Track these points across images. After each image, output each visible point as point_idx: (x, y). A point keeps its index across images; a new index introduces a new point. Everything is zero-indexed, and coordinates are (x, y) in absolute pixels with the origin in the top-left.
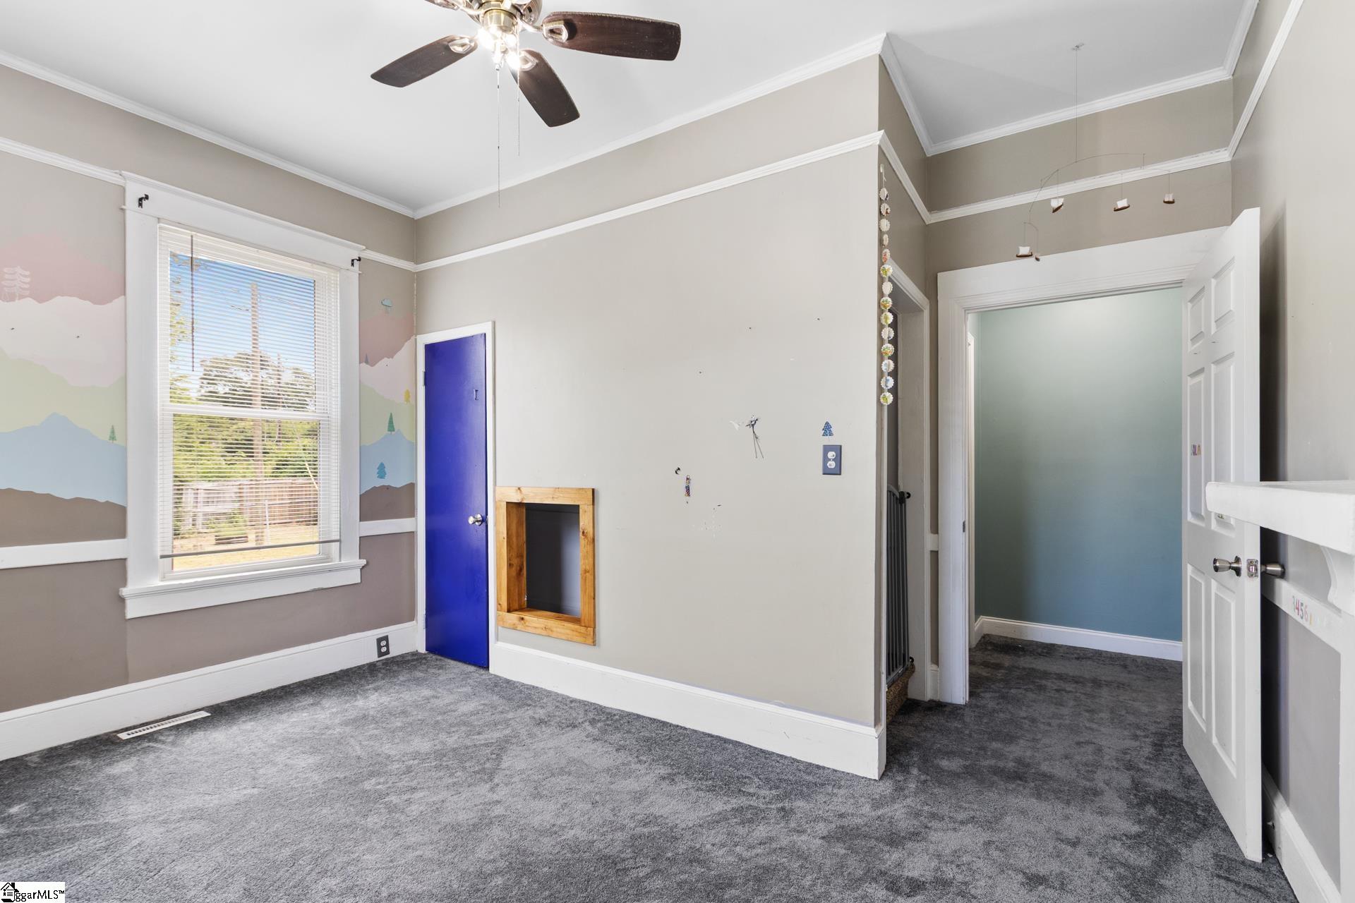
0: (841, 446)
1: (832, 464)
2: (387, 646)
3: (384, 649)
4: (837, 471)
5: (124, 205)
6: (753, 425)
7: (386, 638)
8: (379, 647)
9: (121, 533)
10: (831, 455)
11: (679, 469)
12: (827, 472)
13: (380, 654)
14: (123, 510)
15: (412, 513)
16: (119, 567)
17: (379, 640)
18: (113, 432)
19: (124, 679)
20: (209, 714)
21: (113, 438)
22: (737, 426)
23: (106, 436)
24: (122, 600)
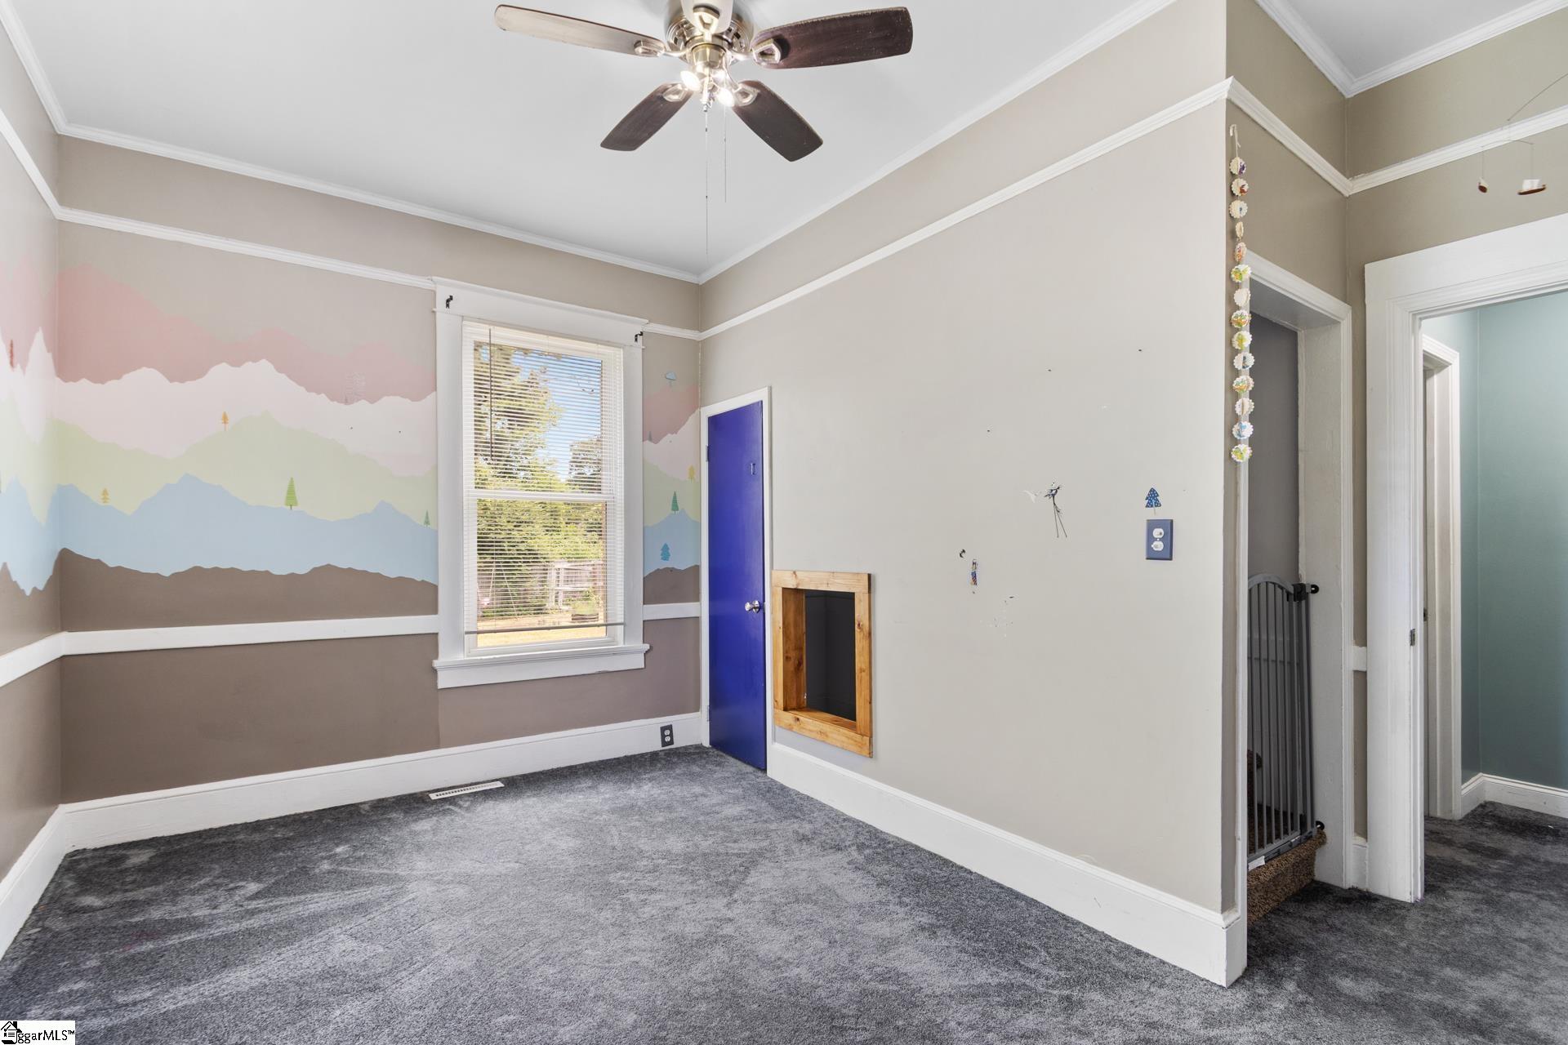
0: (1172, 521)
1: (1158, 546)
2: (671, 735)
3: (668, 739)
4: (1167, 555)
5: (435, 307)
6: (1053, 495)
7: (670, 728)
8: (663, 736)
9: (433, 609)
10: (1158, 532)
11: (964, 551)
12: (1152, 556)
13: (664, 744)
14: (435, 588)
15: (696, 598)
16: (431, 641)
17: (663, 729)
18: (427, 517)
19: (436, 745)
20: (503, 785)
21: (427, 522)
22: (1033, 497)
23: (421, 522)
24: (435, 671)
